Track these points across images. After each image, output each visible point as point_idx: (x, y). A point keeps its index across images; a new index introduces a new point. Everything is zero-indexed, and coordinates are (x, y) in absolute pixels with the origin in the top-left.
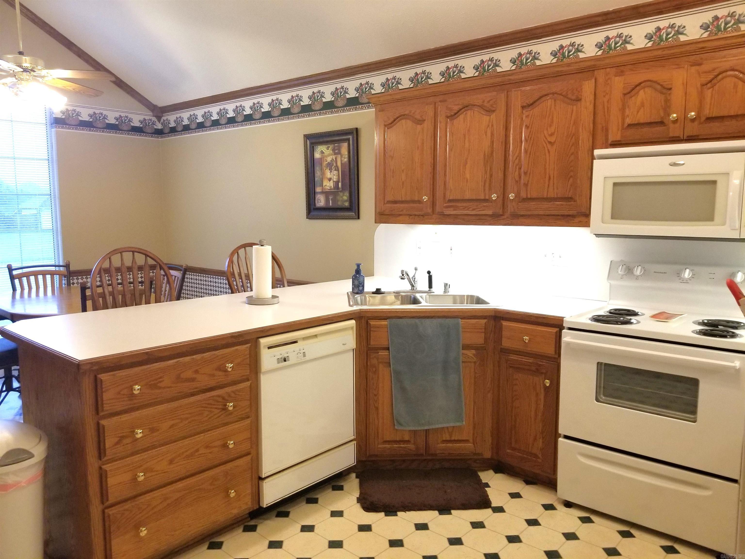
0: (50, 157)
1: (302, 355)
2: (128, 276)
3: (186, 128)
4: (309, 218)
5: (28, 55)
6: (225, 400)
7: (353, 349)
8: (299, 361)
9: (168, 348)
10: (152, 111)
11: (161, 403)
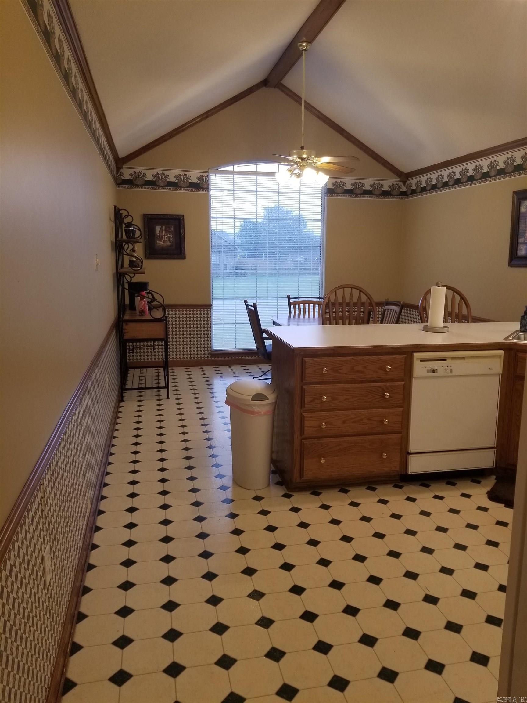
0: (322, 219)
1: (449, 370)
2: (378, 310)
3: (424, 190)
4: (510, 266)
5: (306, 149)
6: (384, 392)
7: (500, 374)
8: (446, 375)
9: (347, 349)
10: (400, 177)
11: (340, 382)
